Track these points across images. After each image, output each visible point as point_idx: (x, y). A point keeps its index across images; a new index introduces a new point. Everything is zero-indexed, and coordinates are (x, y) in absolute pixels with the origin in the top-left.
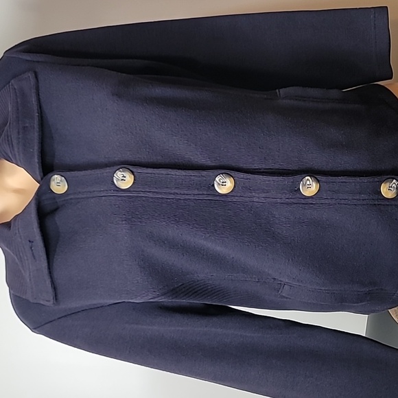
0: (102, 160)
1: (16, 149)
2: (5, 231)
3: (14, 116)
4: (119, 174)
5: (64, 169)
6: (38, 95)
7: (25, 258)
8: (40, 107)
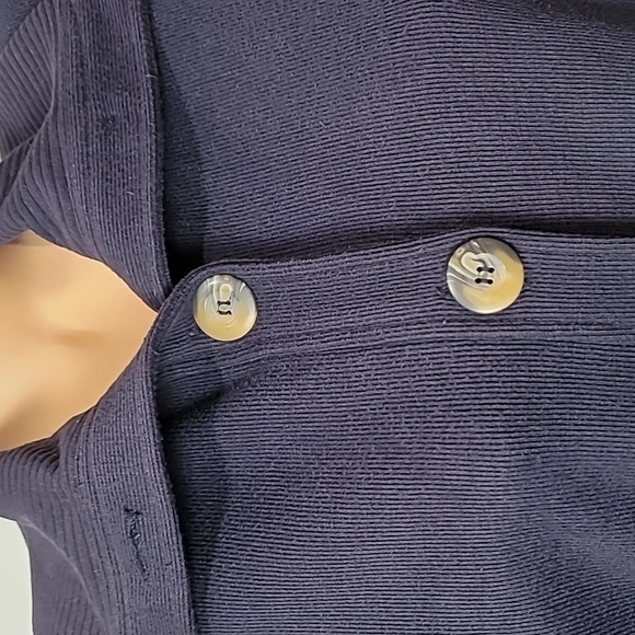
0: (388, 214)
1: (76, 194)
2: (39, 475)
3: (71, 86)
4: (466, 262)
5: (242, 254)
6: (149, 18)
7: (110, 569)
8: (157, 54)
